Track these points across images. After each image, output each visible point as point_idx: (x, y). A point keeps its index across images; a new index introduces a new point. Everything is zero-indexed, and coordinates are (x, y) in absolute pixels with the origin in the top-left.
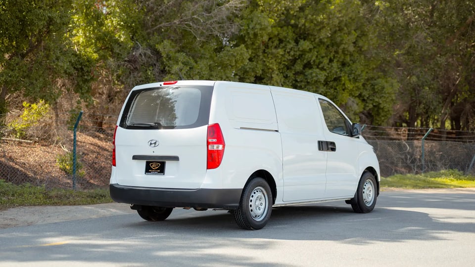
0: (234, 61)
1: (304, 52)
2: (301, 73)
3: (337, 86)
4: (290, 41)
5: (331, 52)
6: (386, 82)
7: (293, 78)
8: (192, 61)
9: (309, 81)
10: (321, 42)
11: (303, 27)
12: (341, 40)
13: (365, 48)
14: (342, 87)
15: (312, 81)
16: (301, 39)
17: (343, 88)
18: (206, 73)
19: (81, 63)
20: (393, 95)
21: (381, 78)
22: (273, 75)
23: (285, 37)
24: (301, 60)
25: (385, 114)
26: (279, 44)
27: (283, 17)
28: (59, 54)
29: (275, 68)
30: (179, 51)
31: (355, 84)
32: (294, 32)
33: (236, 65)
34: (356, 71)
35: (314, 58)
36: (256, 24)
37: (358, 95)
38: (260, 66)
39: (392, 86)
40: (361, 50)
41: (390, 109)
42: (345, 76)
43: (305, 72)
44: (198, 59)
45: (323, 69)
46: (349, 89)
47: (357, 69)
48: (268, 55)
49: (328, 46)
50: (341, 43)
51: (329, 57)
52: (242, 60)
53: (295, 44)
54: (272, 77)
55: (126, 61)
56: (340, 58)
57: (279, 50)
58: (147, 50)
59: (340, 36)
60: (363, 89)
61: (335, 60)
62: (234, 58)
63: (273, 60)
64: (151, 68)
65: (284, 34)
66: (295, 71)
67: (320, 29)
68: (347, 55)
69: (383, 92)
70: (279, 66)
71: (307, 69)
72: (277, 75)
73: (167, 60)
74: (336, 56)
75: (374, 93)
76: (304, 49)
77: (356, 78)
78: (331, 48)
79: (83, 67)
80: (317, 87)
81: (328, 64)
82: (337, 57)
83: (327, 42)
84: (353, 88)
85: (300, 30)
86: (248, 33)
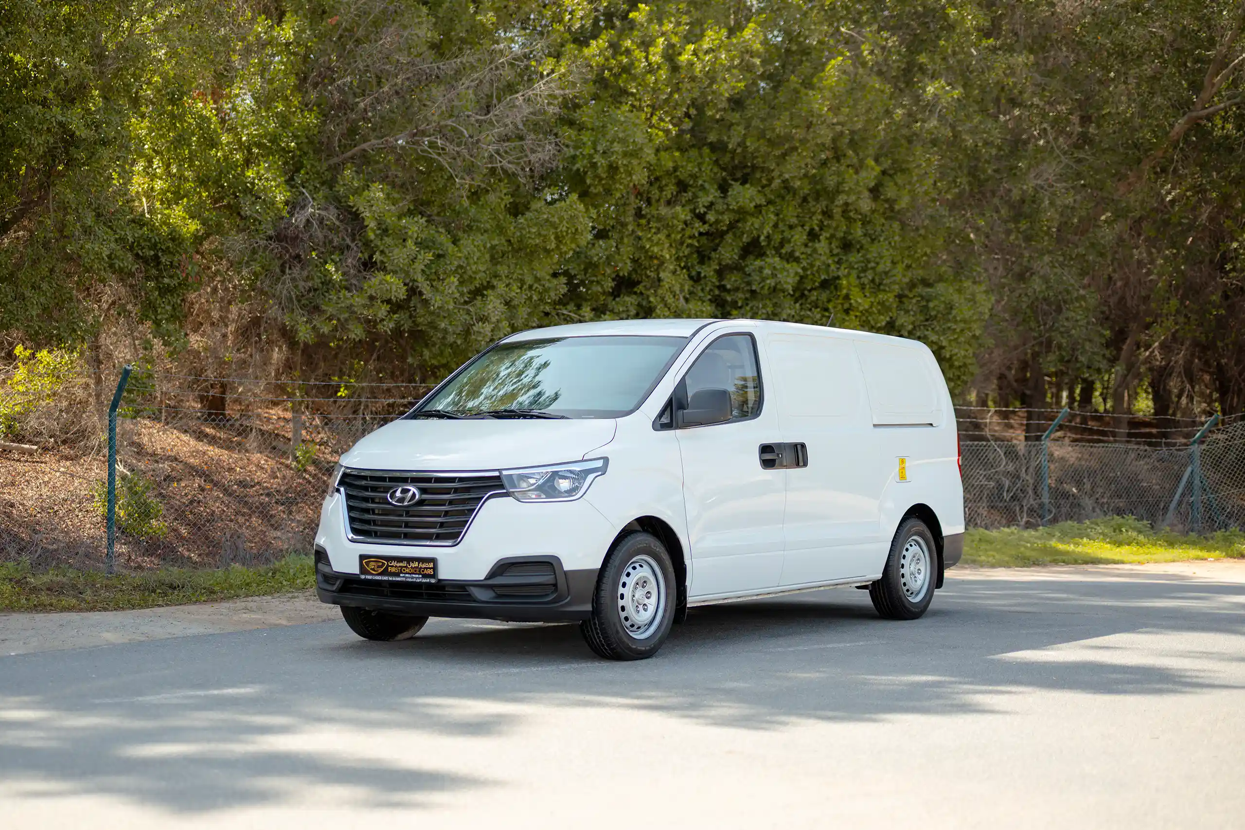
0: (552, 237)
1: (742, 214)
2: (736, 268)
3: (829, 301)
4: (707, 185)
5: (814, 213)
6: (959, 291)
7: (714, 280)
8: (444, 239)
9: (754, 288)
10: (786, 186)
11: (739, 150)
12: (839, 184)
13: (903, 203)
14: (842, 304)
15: (762, 288)
16: (736, 180)
17: (846, 306)
18: (482, 268)
19: (155, 244)
20: (975, 326)
21: (946, 281)
22: (662, 275)
23: (694, 177)
24: (734, 235)
25: (957, 373)
26: (679, 192)
27: (687, 125)
28: (89, 221)
29: (668, 256)
30: (410, 213)
31: (876, 296)
32: (716, 162)
33: (558, 247)
34: (878, 264)
35: (768, 229)
36: (612, 142)
37: (884, 324)
38: (627, 250)
39: (973, 300)
40: (892, 209)
41: (969, 361)
42: (849, 274)
43: (747, 266)
44: (460, 234)
45: (790, 258)
46: (861, 308)
47: (881, 257)
48: (649, 223)
49: (805, 199)
50: (838, 191)
51: (807, 228)
52: (574, 234)
53: (718, 194)
54: (659, 280)
55: (270, 238)
56: (836, 229)
57: (678, 208)
58: (326, 209)
59: (838, 173)
60: (899, 308)
61: (825, 235)
62: (552, 230)
63: (662, 236)
64: (335, 257)
65: (691, 168)
66: (720, 264)
67: (784, 155)
68: (855, 220)
69: (951, 317)
70: (678, 250)
71: (752, 257)
72: (674, 272)
73: (376, 235)
74: (825, 223)
75: (927, 320)
76: (740, 207)
77: (877, 281)
78: (812, 203)
79: (160, 254)
80: (775, 305)
81: (806, 245)
82: (829, 226)
83: (801, 188)
84: (871, 307)
85: (733, 158)
86: (594, 165)
